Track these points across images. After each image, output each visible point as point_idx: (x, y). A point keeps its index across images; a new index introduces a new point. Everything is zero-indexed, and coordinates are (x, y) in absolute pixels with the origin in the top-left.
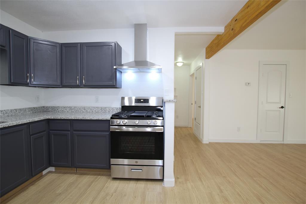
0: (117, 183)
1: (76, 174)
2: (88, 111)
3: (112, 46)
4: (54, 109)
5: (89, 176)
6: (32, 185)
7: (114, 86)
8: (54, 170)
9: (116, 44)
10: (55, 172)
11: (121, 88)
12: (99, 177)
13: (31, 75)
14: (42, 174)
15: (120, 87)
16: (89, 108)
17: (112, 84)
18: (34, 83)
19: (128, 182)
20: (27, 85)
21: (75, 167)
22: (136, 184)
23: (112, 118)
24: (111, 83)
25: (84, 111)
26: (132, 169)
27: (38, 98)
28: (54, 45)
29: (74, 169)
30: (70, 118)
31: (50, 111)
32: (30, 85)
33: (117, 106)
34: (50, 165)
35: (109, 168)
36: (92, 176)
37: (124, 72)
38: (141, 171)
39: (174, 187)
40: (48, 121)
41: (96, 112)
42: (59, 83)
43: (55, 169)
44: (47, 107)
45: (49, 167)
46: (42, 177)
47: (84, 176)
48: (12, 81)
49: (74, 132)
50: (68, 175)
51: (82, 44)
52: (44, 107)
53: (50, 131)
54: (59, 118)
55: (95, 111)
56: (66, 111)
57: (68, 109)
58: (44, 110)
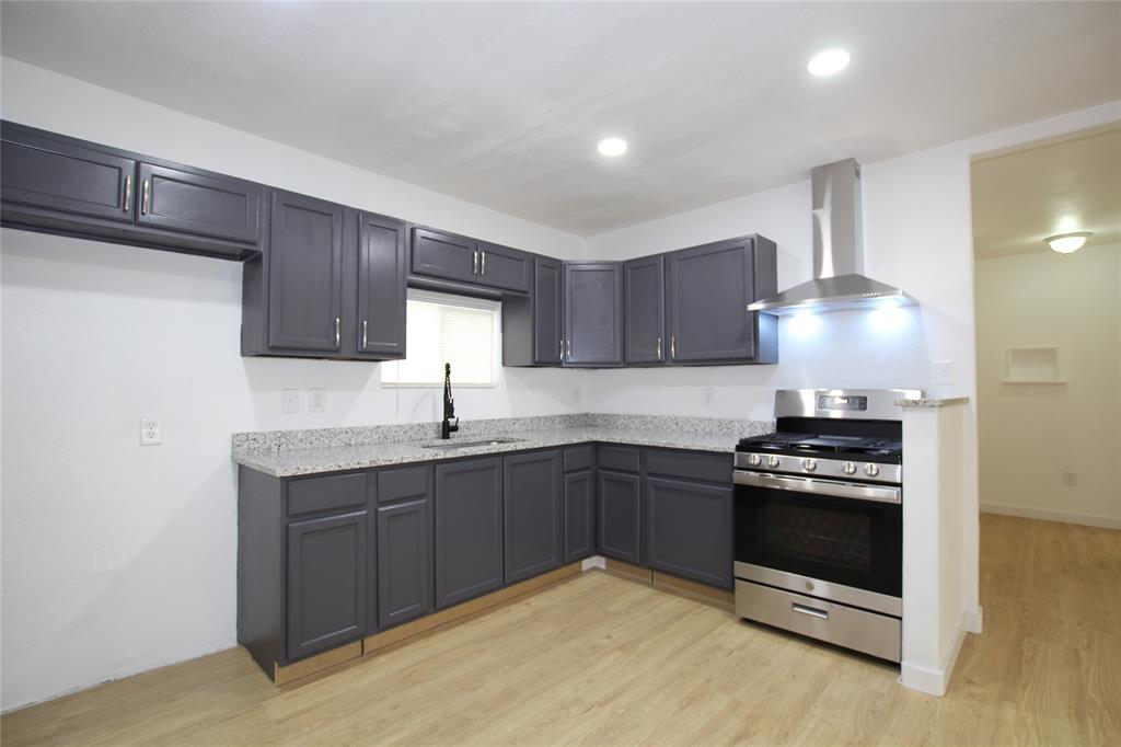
0: (749, 633)
1: (651, 585)
2: (686, 429)
3: (743, 248)
4: (608, 420)
5: (679, 599)
6: (564, 583)
7: (751, 358)
8: (604, 567)
9: (756, 242)
10: (606, 571)
11: (777, 362)
12: (705, 607)
13: (565, 343)
14: (581, 567)
15: (773, 360)
16: (687, 421)
17: (745, 355)
18: (571, 360)
19: (784, 640)
20: (558, 364)
21: (649, 568)
22: (808, 651)
23: (739, 448)
24: (742, 352)
25: (675, 428)
26: (795, 605)
27: (576, 392)
28: (610, 268)
29: (645, 571)
30: (640, 443)
31: (598, 426)
32: (564, 364)
33: (762, 419)
34: (596, 550)
35: (732, 589)
36: (687, 601)
37: (785, 316)
38: (825, 617)
39: (939, 697)
40: (596, 445)
41: (706, 434)
42: (618, 358)
43: (607, 565)
44: (593, 415)
45: (594, 555)
46: (579, 573)
47: (670, 596)
48: (537, 359)
49: (649, 478)
50: (633, 584)
51: (667, 256)
52: (587, 414)
53: (601, 471)
54: (617, 439)
55: (703, 430)
56: (634, 426)
57: (637, 422)
58: (587, 420)
